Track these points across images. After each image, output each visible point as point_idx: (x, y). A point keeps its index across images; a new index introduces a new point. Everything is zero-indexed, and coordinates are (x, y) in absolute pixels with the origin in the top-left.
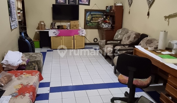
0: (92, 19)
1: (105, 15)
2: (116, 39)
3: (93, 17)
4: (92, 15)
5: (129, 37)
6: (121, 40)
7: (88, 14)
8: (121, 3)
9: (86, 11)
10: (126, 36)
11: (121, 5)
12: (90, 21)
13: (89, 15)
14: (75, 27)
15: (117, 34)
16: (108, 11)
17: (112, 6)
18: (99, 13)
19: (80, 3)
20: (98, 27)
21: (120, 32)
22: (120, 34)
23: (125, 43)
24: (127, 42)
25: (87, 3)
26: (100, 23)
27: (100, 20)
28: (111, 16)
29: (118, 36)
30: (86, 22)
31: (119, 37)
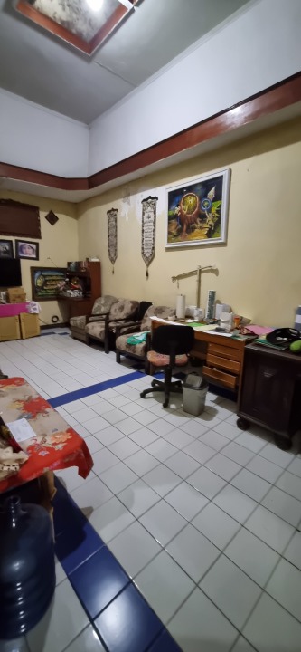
0: (45, 284)
1: (68, 277)
2: (98, 313)
3: (46, 281)
4: (45, 276)
5: (122, 308)
6: (108, 314)
7: (37, 275)
8: (97, 258)
9: (34, 270)
10: (115, 307)
11: (97, 260)
12: (42, 288)
13: (39, 278)
14: (18, 300)
15: (96, 305)
16: (73, 270)
17: (81, 262)
18: (57, 274)
19: (21, 255)
20: (58, 297)
21: (103, 302)
22: (103, 305)
23: (117, 318)
24: (122, 315)
25: (34, 256)
26: (62, 289)
27: (61, 284)
28: (80, 278)
29: (99, 308)
30: (35, 290)
31: (103, 309)
